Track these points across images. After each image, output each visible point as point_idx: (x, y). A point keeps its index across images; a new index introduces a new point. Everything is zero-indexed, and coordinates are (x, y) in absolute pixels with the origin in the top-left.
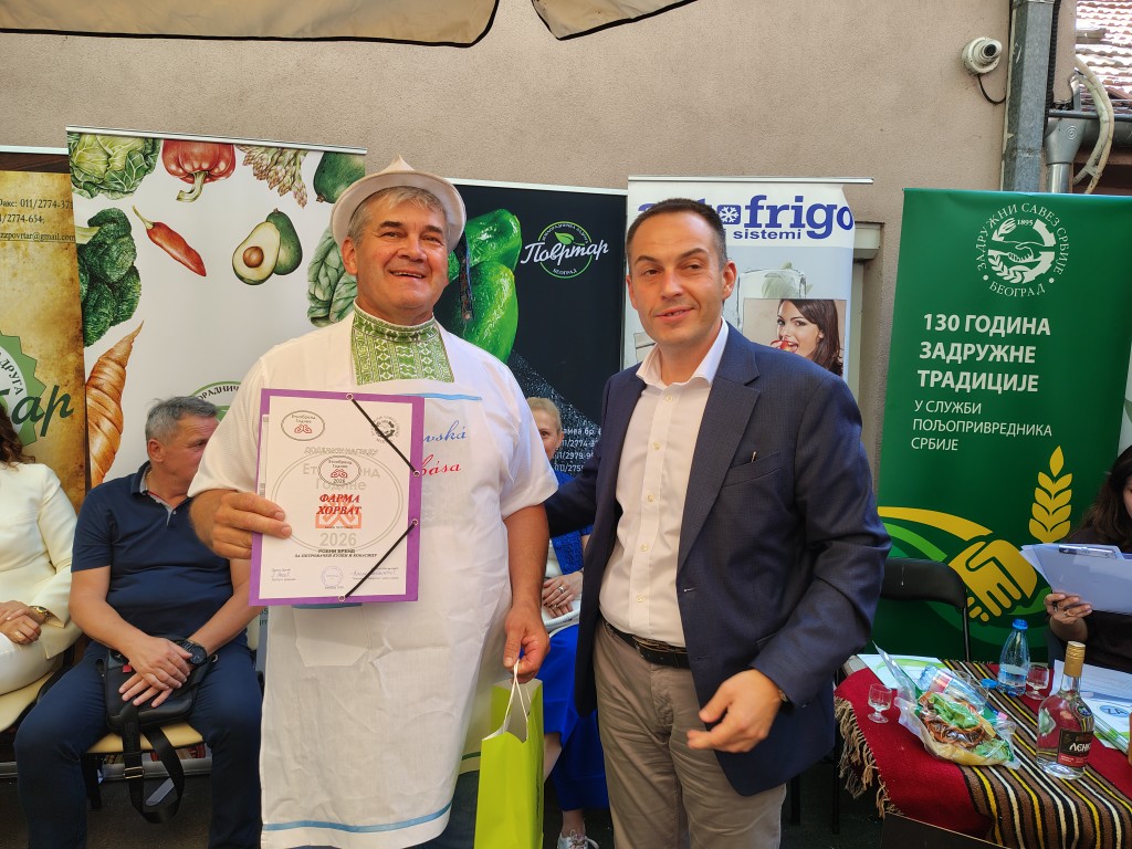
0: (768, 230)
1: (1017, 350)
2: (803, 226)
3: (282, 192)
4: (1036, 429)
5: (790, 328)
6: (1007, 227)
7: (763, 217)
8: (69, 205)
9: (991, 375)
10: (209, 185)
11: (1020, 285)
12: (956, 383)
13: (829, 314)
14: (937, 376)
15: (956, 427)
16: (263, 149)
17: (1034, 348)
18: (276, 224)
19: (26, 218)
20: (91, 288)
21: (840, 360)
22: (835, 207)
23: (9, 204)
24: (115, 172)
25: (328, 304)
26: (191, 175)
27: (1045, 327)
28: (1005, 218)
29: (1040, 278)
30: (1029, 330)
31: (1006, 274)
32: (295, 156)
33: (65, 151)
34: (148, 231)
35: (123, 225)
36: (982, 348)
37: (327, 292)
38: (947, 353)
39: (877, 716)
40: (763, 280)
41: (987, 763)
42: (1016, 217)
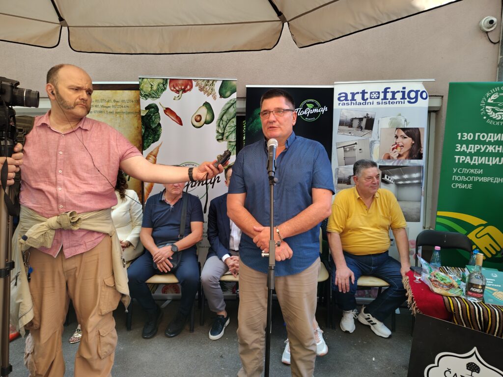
0: (391, 101)
1: (499, 147)
2: (406, 99)
3: (208, 95)
5: (400, 139)
6: (494, 97)
7: (389, 96)
8: (138, 102)
9: (487, 158)
10: (184, 94)
11: (500, 120)
12: (471, 161)
13: (417, 134)
14: (463, 158)
15: (471, 179)
16: (202, 81)
18: (206, 107)
19: (123, 106)
20: (146, 130)
21: (422, 152)
22: (419, 91)
23: (118, 102)
24: (154, 91)
25: (223, 134)
26: (178, 91)
28: (494, 93)
31: (494, 116)
32: (213, 82)
33: (138, 83)
34: (165, 111)
35: (157, 109)
36: (483, 147)
37: (223, 130)
38: (467, 149)
39: (417, 281)
40: (389, 121)
41: (453, 295)
42: (499, 92)
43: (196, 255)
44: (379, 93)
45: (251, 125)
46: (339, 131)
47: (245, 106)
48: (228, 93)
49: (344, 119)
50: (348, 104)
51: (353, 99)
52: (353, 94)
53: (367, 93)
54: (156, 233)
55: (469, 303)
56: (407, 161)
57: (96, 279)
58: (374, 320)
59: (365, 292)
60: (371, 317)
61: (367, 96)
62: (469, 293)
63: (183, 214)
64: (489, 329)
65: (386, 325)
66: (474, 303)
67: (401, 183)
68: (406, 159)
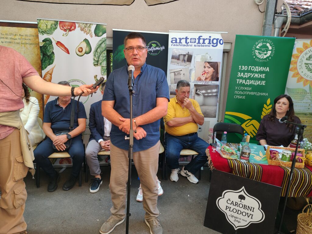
0: (202, 45)
1: (261, 75)
2: (211, 44)
3: (87, 34)
4: (264, 94)
5: (207, 68)
6: (260, 45)
7: (201, 41)
8: (37, 37)
9: (254, 81)
10: (70, 32)
11: (262, 59)
12: (246, 82)
13: (216, 65)
14: (241, 81)
15: (245, 93)
16: (82, 24)
17: (265, 74)
18: (86, 42)
19: (27, 39)
20: (43, 56)
21: (218, 77)
22: (219, 39)
23: (22, 36)
24: (48, 29)
25: (98, 61)
26: (66, 30)
27: (268, 69)
28: (260, 42)
29: (268, 57)
30: (264, 70)
31: (259, 56)
32: (90, 25)
33: (37, 23)
34: (57, 44)
35: (51, 42)
36: (253, 74)
37: (98, 58)
38: (244, 75)
39: (214, 151)
40: (201, 57)
41: (233, 159)
42: (263, 42)
43: (82, 139)
44: (195, 39)
45: (116, 56)
46: (172, 62)
47: (112, 44)
48: (101, 34)
49: (175, 54)
50: (177, 45)
51: (180, 42)
52: (180, 39)
53: (188, 39)
54: (54, 126)
55: (242, 163)
56: (210, 82)
57: (9, 157)
58: (190, 174)
59: (184, 159)
60: (188, 172)
61: (188, 41)
62: (242, 157)
63: (72, 114)
64: (251, 176)
65: (196, 176)
66: (244, 163)
67: (206, 95)
68: (209, 80)
